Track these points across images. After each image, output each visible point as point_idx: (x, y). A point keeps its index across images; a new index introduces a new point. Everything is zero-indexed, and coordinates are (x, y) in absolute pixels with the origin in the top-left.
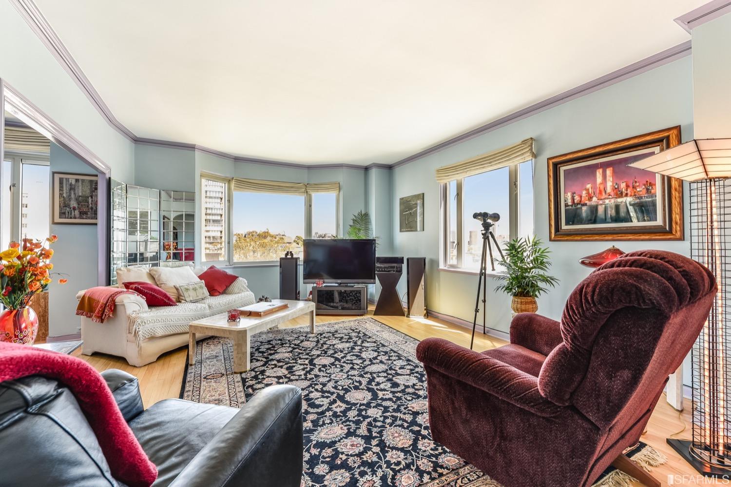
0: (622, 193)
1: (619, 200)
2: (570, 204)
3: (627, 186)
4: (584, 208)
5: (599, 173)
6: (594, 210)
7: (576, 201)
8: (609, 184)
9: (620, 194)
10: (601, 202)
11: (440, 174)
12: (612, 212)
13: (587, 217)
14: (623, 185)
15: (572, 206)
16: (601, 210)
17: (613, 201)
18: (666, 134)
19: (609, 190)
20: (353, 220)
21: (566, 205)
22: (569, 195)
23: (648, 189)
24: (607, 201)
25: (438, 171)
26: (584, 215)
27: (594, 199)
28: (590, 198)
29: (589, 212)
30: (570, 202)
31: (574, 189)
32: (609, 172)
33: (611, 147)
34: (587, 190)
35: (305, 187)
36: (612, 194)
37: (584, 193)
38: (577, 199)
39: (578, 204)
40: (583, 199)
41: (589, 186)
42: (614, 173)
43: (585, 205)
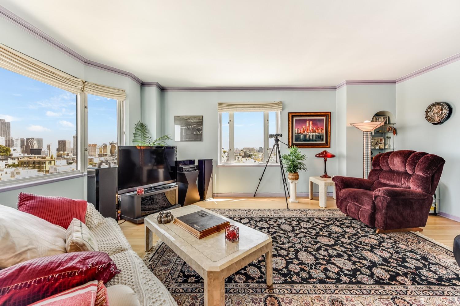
0: (314, 131)
1: (314, 133)
2: (297, 133)
3: (316, 129)
4: (302, 135)
5: (307, 122)
6: (305, 136)
7: (299, 132)
8: (311, 127)
9: (314, 132)
10: (308, 134)
11: (221, 106)
12: (311, 138)
13: (303, 139)
14: (315, 128)
15: (297, 134)
16: (307, 136)
17: (311, 133)
18: (327, 114)
19: (310, 129)
20: (135, 128)
21: (295, 133)
22: (296, 130)
23: (321, 131)
24: (310, 133)
25: (220, 104)
26: (302, 138)
27: (306, 132)
28: (304, 132)
29: (303, 137)
30: (296, 132)
31: (299, 127)
32: (311, 123)
33: (312, 114)
34: (303, 128)
35: (82, 83)
36: (311, 131)
37: (302, 129)
38: (299, 131)
39: (300, 133)
40: (301, 132)
41: (304, 127)
42: (313, 124)
43: (302, 134)
